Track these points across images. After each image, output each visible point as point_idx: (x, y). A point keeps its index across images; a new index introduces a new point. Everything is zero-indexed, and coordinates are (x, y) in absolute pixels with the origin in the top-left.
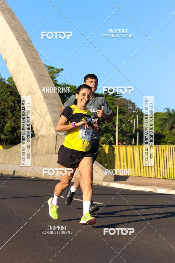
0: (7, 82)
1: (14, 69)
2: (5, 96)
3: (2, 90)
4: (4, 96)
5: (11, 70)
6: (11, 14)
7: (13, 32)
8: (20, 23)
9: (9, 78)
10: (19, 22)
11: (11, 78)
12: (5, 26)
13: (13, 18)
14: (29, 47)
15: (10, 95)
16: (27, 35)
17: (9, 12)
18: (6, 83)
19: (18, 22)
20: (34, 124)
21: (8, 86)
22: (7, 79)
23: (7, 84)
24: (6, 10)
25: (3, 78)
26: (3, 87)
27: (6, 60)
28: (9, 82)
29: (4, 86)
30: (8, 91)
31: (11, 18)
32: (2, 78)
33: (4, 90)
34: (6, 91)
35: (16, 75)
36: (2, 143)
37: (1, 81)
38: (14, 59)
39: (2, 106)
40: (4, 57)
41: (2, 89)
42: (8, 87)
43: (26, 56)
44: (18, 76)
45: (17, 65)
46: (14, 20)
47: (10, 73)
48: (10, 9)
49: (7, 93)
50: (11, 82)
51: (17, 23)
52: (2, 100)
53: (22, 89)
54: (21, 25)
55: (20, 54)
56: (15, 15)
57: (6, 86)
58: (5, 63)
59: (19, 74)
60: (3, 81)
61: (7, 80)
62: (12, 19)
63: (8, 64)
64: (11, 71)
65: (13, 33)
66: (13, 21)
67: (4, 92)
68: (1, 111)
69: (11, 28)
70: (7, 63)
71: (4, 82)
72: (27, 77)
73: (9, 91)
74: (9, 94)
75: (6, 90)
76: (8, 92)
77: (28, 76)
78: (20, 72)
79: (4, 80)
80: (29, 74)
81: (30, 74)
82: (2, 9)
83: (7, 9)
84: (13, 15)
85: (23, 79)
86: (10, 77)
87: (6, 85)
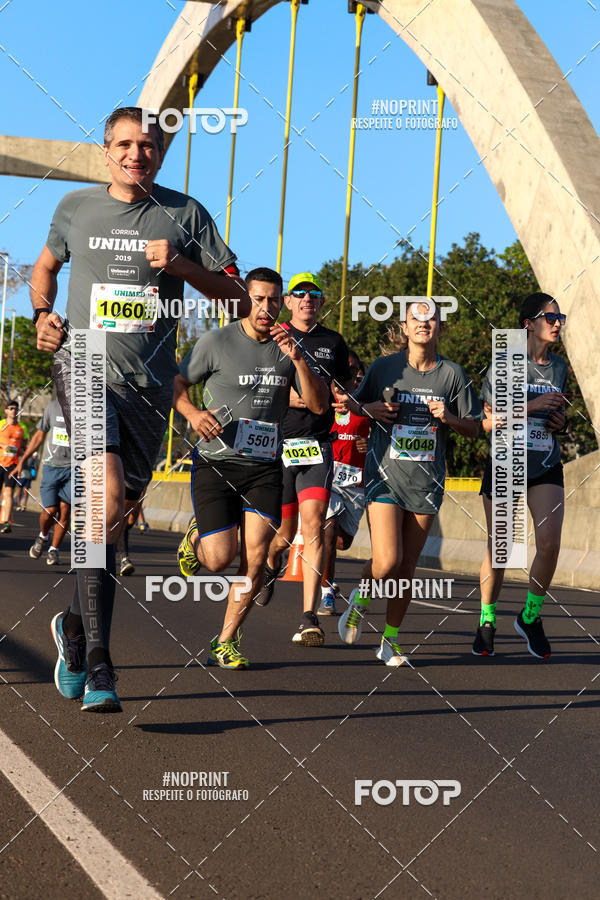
0: (501, 263)
1: (530, 218)
2: (495, 311)
3: (485, 290)
4: (491, 308)
5: (520, 221)
6: (522, 32)
7: (527, 91)
8: (551, 61)
9: (508, 250)
10: (548, 56)
11: (518, 249)
12: (502, 70)
13: (529, 43)
14: (583, 144)
15: (509, 305)
16: (575, 102)
17: (514, 23)
18: (496, 266)
19: (544, 56)
20: (595, 405)
21: (504, 278)
22: (501, 251)
23: (502, 269)
24: (505, 17)
25: (489, 250)
26: (488, 278)
27: (501, 188)
28: (509, 263)
29: (491, 276)
30: (503, 293)
31: (522, 45)
32: (483, 248)
33: (491, 291)
34: (498, 293)
35: (538, 237)
36: (478, 471)
37: (482, 259)
38: (530, 184)
39: (484, 344)
40: (495, 179)
41: (483, 286)
42: (503, 281)
43: (572, 174)
44: (543, 242)
45: (540, 202)
46: (532, 52)
47: (517, 231)
48: (519, 12)
49: (501, 299)
50: (513, 261)
51: (542, 59)
52: (481, 323)
53: (556, 284)
54: (556, 65)
55: (553, 165)
56: (534, 32)
57: (498, 277)
58: (500, 195)
59: (546, 236)
60: (486, 259)
61: (501, 257)
62: (524, 47)
63: (510, 200)
64: (518, 226)
65: (529, 95)
66: (530, 54)
67: (492, 297)
68: (480, 363)
69: (521, 79)
70: (506, 200)
71: (492, 263)
72: (575, 245)
73: (506, 293)
74: (506, 302)
75: (495, 290)
76: (503, 297)
77: (578, 244)
78: (551, 226)
79: (491, 257)
80: (581, 237)
81: (585, 237)
82: (491, 11)
83: (508, 13)
84: (527, 33)
85: (561, 252)
86: (510, 245)
87: (496, 273)
